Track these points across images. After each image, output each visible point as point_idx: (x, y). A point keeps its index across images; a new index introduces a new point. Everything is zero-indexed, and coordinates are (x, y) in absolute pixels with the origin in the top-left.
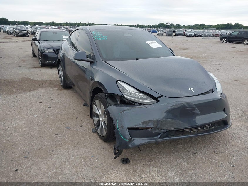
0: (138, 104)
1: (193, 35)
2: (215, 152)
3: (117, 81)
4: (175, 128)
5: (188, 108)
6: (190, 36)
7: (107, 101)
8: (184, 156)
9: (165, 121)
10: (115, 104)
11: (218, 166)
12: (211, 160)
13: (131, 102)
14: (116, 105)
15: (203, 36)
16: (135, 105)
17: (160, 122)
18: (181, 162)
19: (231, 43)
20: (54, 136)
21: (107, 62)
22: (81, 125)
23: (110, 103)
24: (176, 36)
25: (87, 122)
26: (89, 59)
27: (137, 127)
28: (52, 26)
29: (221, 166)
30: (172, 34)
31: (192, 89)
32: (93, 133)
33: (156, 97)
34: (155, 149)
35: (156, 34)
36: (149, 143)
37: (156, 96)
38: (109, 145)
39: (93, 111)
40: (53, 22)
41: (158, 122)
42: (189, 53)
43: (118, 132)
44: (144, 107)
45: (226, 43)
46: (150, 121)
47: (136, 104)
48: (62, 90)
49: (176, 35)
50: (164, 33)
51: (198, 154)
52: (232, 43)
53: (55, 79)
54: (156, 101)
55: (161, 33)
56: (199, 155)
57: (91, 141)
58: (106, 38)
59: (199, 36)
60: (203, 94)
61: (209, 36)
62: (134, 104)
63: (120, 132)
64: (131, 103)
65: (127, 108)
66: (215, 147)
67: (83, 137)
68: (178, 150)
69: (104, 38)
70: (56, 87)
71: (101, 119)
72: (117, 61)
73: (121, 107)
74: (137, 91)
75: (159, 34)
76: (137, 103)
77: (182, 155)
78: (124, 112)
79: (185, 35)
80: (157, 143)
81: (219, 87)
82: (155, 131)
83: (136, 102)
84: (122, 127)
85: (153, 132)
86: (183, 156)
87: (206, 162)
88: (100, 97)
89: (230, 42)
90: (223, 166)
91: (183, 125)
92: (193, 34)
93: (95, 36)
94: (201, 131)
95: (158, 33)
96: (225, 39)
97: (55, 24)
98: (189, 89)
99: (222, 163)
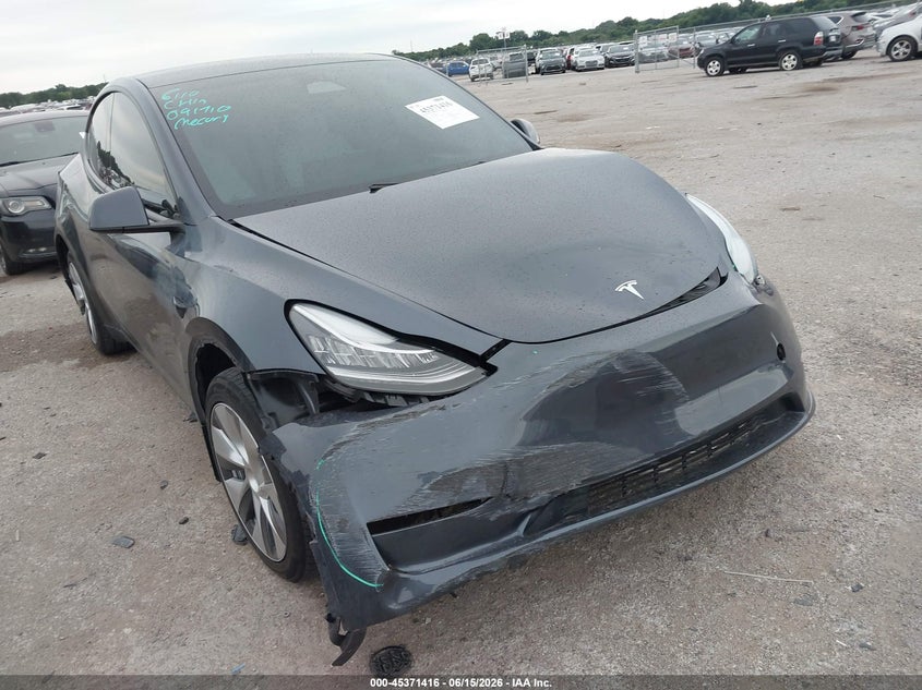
0: (400, 401)
1: (599, 62)
2: (767, 535)
3: (289, 304)
4: (583, 481)
5: (626, 376)
6: (591, 67)
7: (258, 406)
8: (643, 582)
9: (536, 457)
10: (298, 413)
11: (796, 601)
12: (759, 578)
13: (368, 398)
14: (304, 417)
15: (636, 60)
16: (386, 407)
17: (513, 467)
18: (636, 617)
19: (741, 72)
20: (58, 599)
21: (237, 220)
22: (181, 519)
23: (272, 414)
24: (539, 76)
25: (212, 499)
26: (162, 219)
27: (410, 510)
28: (60, 101)
29: (808, 600)
30: (524, 68)
31: (630, 288)
32: (235, 549)
33: (480, 351)
34: (518, 572)
35: (463, 80)
36: (478, 576)
37: (479, 346)
38: (310, 596)
39: (217, 450)
40: (62, 88)
41: (504, 467)
42: (597, 132)
43: (326, 550)
44: (432, 408)
45: (720, 74)
46: (468, 472)
47: (392, 401)
48: (97, 363)
49: (538, 71)
50: (495, 69)
51: (699, 559)
52: (743, 71)
53: (68, 322)
54: (481, 371)
55: (482, 72)
56: (708, 563)
57: (230, 590)
58: (225, 113)
59: (624, 62)
60: (681, 300)
61: (658, 58)
62: (382, 401)
63: (336, 550)
64: (367, 403)
65: (351, 428)
66: (763, 512)
67: (193, 573)
68: (614, 558)
69: (215, 114)
70: (71, 356)
71: (254, 485)
72: (287, 206)
73: (323, 425)
74: (389, 340)
75: (477, 77)
76: (395, 395)
77: (635, 577)
78: (343, 450)
79: (570, 67)
80: (515, 563)
81: (741, 256)
82: (500, 513)
83: (390, 394)
84: (342, 525)
85: (492, 519)
86: (639, 584)
87: (740, 594)
88: (228, 390)
89: (734, 71)
90: (815, 597)
91: (622, 455)
92: (601, 60)
93: (175, 112)
94: (699, 462)
95: (472, 72)
96: (717, 63)
97: (69, 93)
98: (620, 289)
99: (806, 584)
